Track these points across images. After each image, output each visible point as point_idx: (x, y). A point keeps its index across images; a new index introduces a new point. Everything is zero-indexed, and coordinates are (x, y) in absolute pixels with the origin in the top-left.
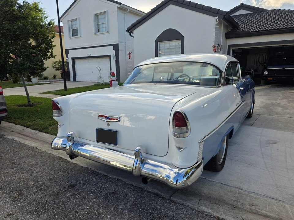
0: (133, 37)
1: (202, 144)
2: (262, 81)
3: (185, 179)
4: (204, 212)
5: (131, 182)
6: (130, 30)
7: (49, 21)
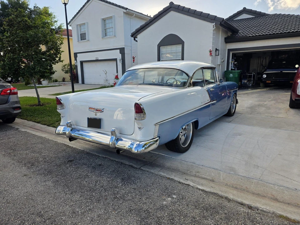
0: (137, 41)
1: (158, 126)
2: (261, 84)
3: (144, 148)
4: (161, 175)
5: (114, 159)
6: (134, 35)
7: (59, 25)
